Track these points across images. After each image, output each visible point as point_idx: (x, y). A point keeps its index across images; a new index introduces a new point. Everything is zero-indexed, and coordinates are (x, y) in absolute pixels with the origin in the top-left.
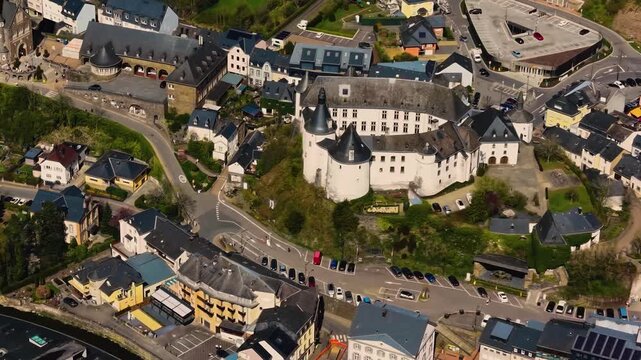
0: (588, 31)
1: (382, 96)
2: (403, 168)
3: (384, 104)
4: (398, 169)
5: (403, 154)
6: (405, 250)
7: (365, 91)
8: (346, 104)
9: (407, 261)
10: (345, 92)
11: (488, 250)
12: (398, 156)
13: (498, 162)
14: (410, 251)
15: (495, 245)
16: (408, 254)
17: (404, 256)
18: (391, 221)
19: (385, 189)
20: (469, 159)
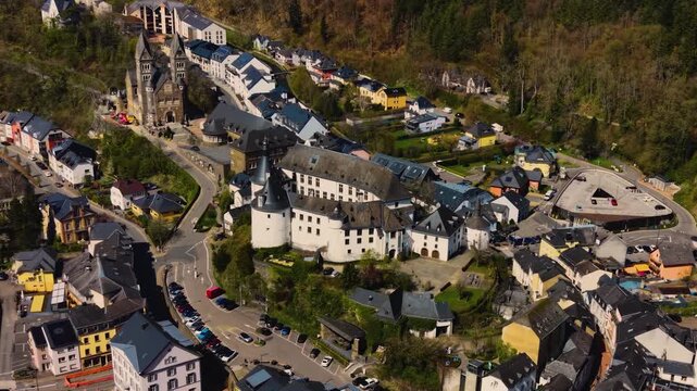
0: (664, 208)
1: (342, 171)
2: (318, 231)
3: (341, 178)
4: (314, 231)
5: (319, 216)
6: (282, 303)
7: (330, 163)
8: (311, 172)
9: (280, 313)
10: (314, 161)
11: (346, 317)
12: (315, 217)
13: (430, 254)
14: (287, 304)
15: (354, 315)
16: (284, 306)
17: (280, 308)
18: (279, 272)
19: (304, 249)
20: (384, 238)
